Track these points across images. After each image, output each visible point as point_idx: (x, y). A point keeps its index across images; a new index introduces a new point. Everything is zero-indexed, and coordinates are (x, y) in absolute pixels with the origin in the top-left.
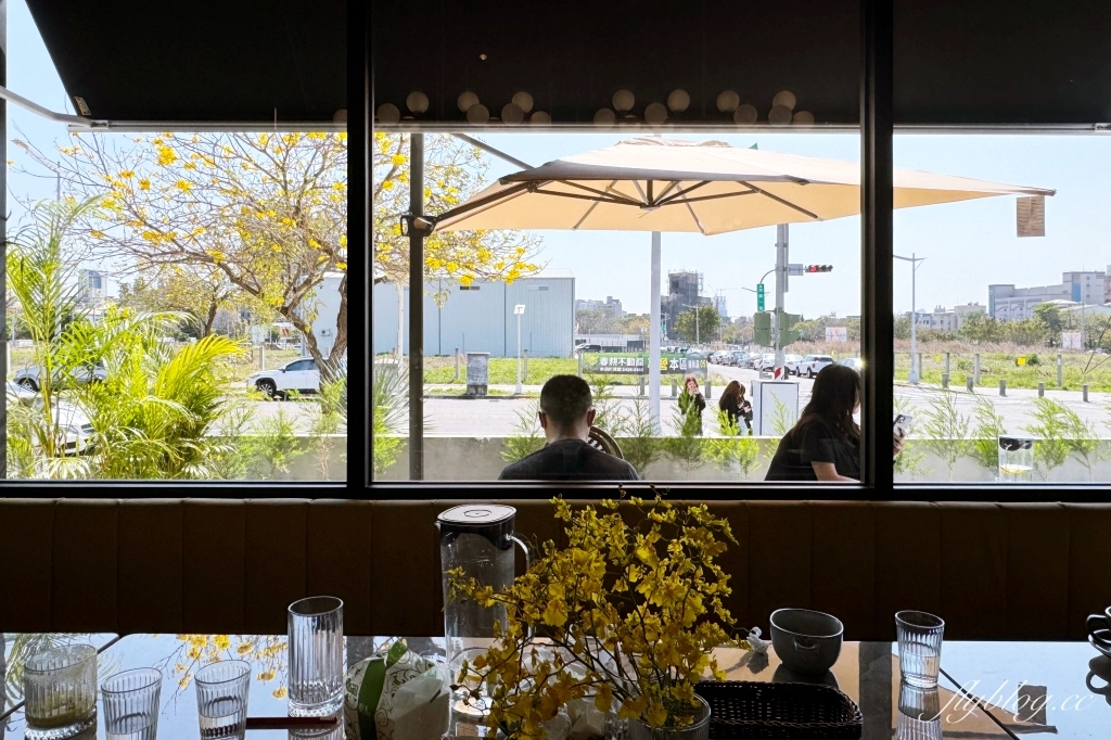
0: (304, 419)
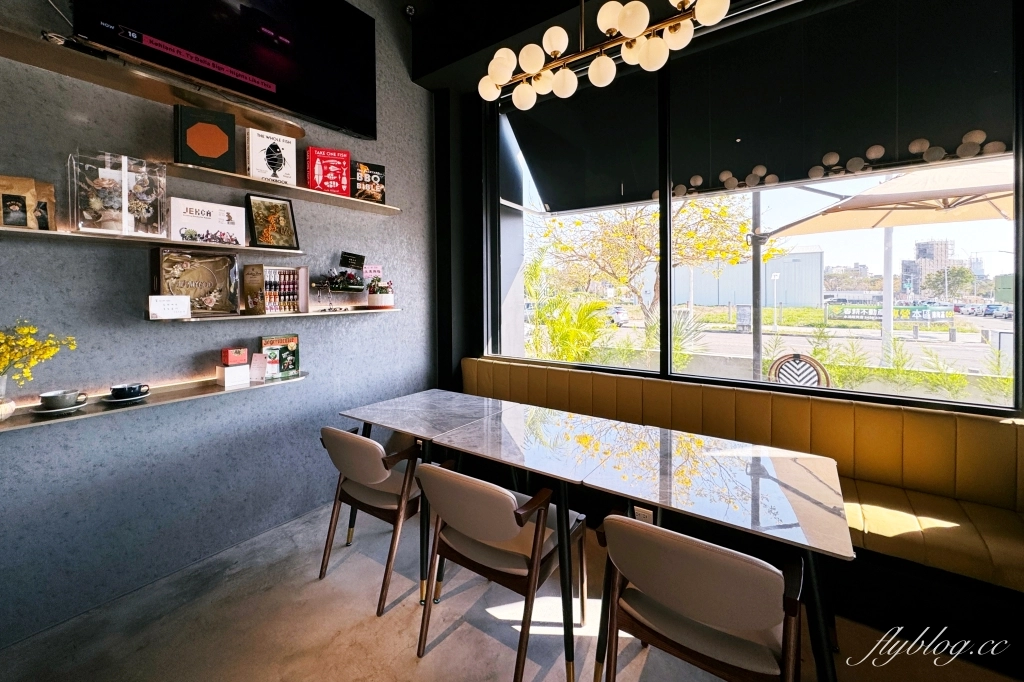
0: (639, 341)
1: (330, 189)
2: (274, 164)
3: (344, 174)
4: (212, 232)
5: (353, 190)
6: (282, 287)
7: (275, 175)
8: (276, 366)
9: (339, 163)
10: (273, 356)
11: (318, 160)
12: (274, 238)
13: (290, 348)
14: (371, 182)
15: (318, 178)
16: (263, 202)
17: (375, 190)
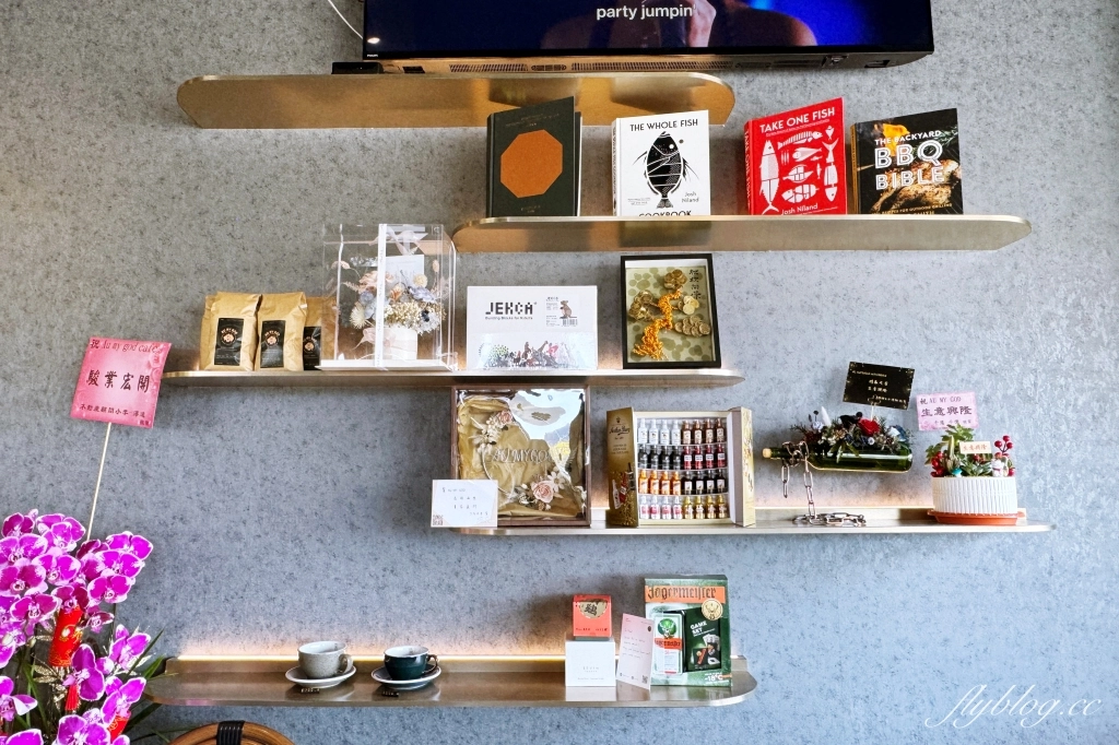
1: (796, 205)
2: (663, 180)
3: (830, 158)
4: (535, 346)
5: (865, 195)
6: (688, 459)
7: (665, 203)
8: (676, 655)
9: (817, 135)
10: (667, 628)
11: (768, 144)
12: (668, 344)
13: (706, 613)
14: (918, 161)
15: (769, 189)
16: (654, 270)
17: (930, 182)
